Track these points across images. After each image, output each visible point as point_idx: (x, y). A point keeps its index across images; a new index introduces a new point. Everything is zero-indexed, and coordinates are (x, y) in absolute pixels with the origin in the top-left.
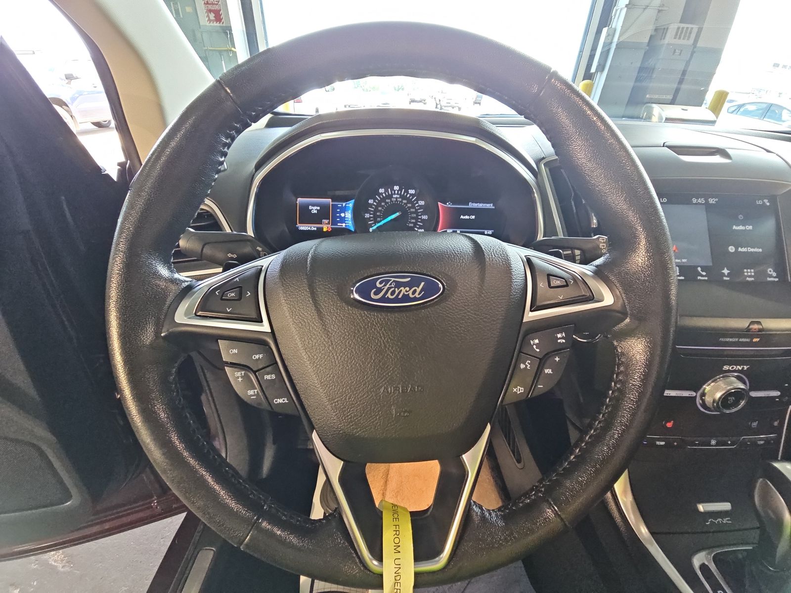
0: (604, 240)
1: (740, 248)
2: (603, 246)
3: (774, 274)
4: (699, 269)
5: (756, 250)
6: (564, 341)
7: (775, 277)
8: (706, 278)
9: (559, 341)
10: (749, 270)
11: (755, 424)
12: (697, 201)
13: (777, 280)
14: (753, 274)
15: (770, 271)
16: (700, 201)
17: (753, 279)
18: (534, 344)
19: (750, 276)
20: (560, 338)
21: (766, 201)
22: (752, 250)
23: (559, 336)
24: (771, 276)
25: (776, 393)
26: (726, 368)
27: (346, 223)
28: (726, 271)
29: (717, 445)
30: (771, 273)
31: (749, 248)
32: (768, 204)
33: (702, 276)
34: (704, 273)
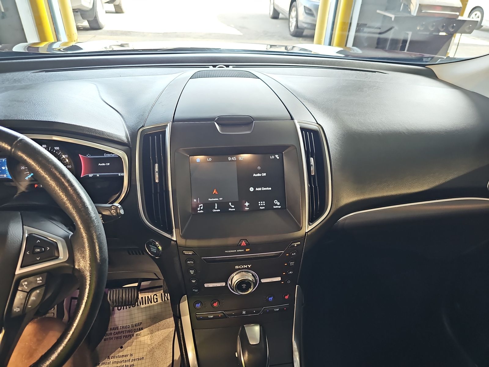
0: (114, 207)
1: (257, 188)
2: (114, 211)
3: (278, 204)
4: (230, 204)
5: (267, 189)
6: (41, 282)
7: (279, 205)
8: (234, 209)
9: (38, 282)
10: (262, 202)
11: (271, 299)
12: (231, 159)
13: (280, 207)
14: (264, 204)
15: (276, 202)
16: (233, 159)
17: (264, 208)
18: (25, 285)
19: (263, 206)
20: (39, 280)
21: (277, 156)
22: (265, 189)
23: (38, 279)
24: (276, 205)
25: (279, 279)
26: (237, 267)
27: (6, 174)
28: (247, 204)
29: (247, 313)
30: (276, 203)
31: (262, 188)
32: (278, 158)
33: (232, 208)
34: (233, 206)
